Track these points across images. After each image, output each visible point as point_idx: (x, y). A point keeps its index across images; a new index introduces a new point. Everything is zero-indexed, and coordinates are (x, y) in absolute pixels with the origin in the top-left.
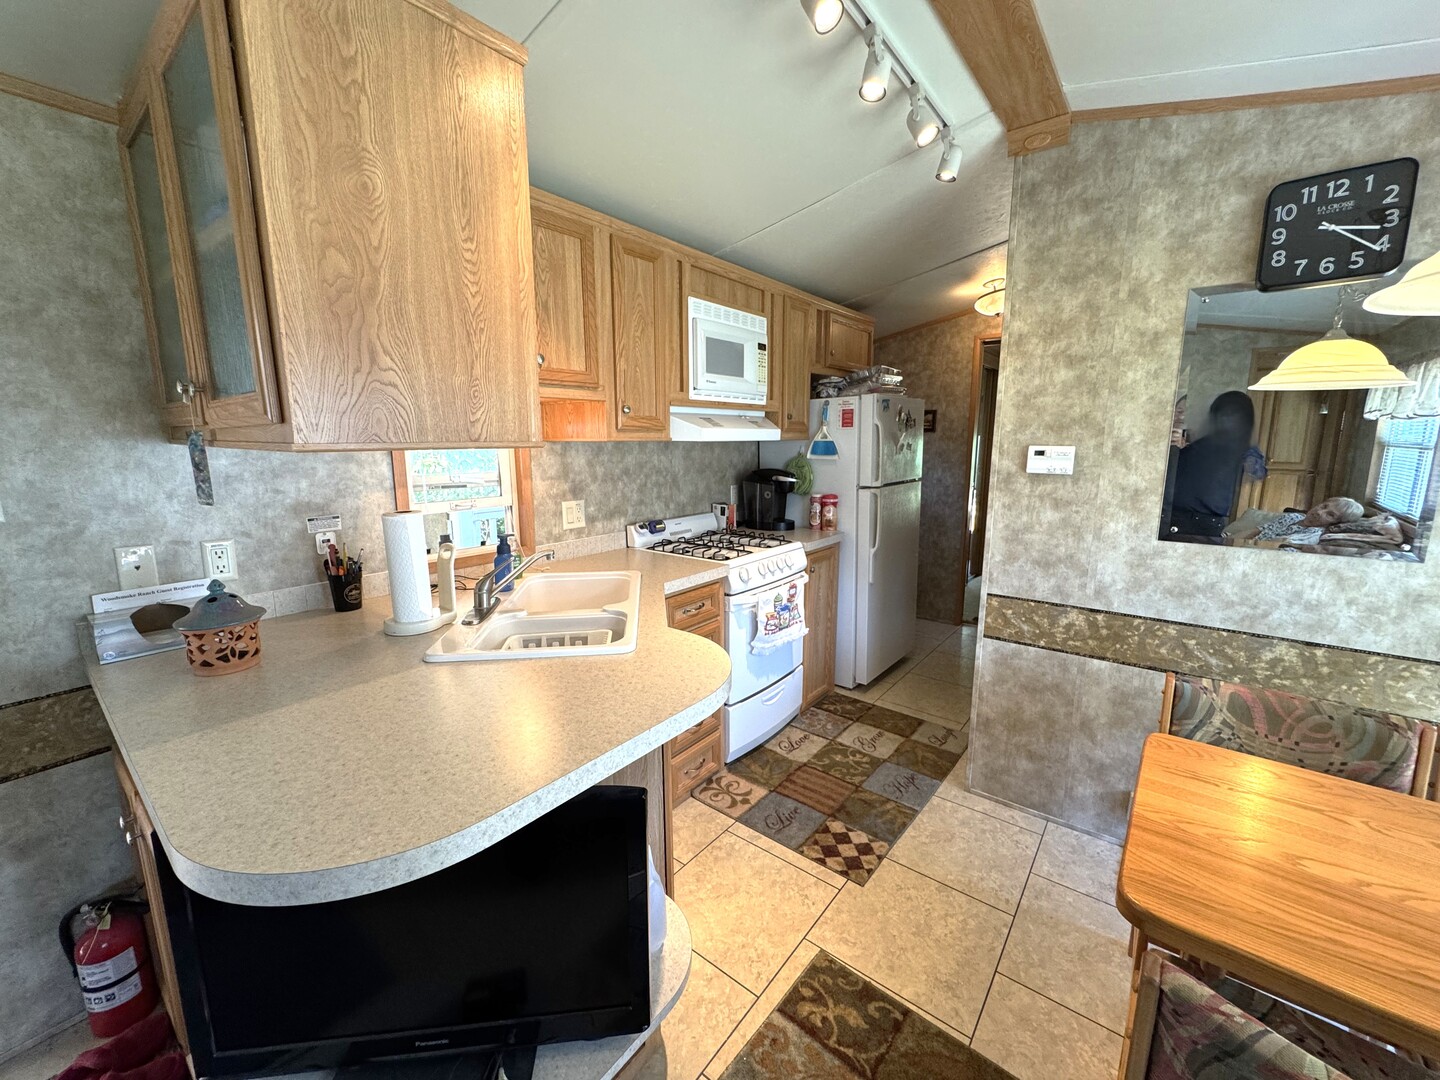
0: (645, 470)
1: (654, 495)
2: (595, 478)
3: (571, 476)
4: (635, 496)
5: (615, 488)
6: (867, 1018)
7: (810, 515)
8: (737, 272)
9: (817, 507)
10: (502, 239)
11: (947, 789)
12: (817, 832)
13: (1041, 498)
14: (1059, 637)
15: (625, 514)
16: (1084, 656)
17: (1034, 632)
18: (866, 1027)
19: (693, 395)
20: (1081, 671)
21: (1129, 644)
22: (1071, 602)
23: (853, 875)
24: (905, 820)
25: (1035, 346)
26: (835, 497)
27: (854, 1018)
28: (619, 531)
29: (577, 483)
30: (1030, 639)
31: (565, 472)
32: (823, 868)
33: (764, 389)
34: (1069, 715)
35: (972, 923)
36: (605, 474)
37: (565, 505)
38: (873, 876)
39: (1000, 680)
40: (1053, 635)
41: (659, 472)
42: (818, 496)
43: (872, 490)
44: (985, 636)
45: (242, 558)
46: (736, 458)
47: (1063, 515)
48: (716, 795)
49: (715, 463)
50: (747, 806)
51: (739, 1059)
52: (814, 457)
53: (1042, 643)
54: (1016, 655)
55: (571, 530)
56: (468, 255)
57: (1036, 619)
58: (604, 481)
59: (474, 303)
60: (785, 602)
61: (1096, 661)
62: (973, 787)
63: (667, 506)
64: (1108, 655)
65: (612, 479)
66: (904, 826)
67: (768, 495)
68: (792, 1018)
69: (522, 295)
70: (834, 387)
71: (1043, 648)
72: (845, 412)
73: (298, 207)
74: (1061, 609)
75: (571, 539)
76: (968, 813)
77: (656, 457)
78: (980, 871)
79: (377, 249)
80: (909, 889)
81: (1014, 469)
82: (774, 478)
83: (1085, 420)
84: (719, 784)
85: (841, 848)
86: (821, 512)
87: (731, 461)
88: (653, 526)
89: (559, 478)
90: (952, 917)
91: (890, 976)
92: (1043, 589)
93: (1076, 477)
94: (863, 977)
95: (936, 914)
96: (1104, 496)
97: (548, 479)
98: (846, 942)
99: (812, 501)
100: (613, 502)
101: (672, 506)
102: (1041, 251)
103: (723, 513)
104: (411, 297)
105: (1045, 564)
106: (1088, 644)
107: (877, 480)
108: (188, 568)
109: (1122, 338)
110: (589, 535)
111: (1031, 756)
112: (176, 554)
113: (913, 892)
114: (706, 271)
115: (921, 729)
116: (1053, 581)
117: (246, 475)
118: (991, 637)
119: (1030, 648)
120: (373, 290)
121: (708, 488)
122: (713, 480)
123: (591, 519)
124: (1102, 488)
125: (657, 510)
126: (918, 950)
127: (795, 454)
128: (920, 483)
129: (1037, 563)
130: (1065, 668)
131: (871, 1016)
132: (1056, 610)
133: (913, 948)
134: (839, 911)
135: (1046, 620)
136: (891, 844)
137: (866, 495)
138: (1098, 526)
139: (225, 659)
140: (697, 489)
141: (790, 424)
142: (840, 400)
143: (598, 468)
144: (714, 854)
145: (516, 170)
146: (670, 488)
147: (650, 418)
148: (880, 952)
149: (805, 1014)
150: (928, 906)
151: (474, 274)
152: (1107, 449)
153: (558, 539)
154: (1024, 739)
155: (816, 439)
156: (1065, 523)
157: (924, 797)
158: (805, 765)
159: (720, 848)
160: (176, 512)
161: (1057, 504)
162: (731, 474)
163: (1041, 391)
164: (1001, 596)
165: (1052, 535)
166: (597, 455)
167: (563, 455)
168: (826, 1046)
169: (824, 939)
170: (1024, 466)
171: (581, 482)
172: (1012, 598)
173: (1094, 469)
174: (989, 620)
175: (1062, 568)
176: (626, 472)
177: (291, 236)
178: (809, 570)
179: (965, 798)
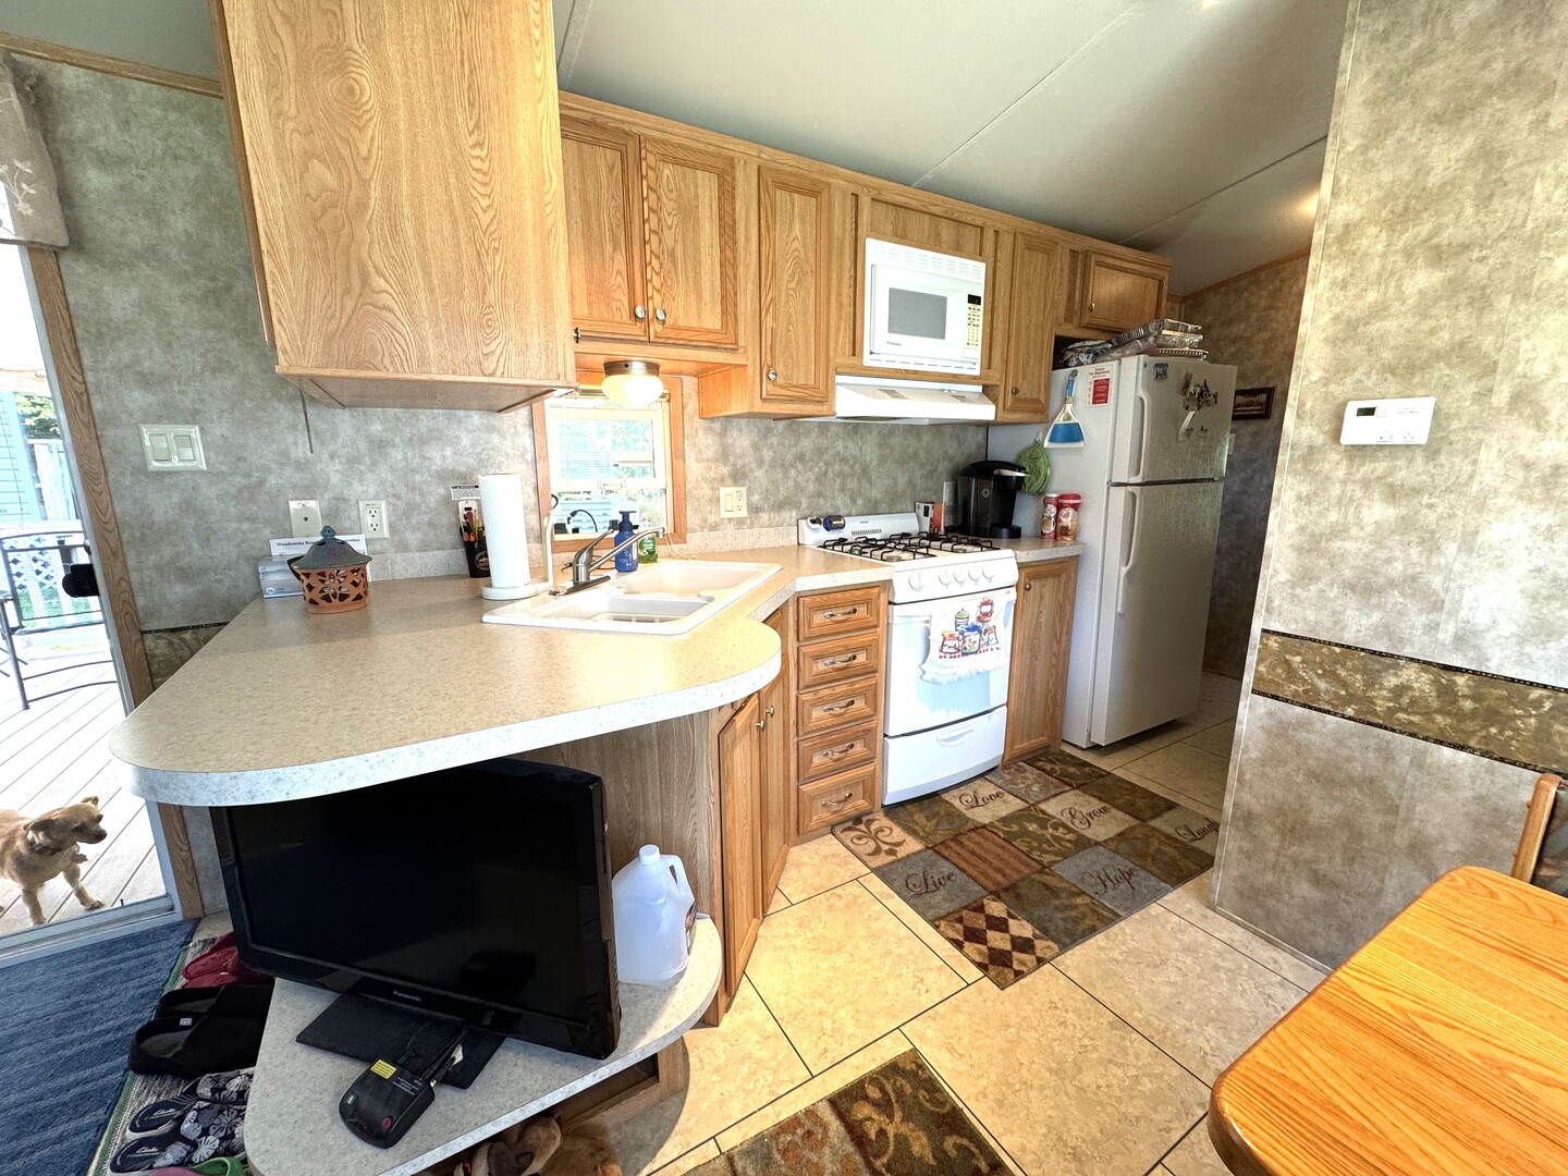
0: (825, 457)
1: (837, 486)
2: (761, 463)
3: (732, 459)
4: (811, 487)
5: (786, 475)
6: (938, 1151)
7: (1042, 521)
8: (940, 204)
9: (1052, 509)
10: (521, 143)
11: (1180, 899)
12: (966, 908)
13: (1366, 484)
14: (1381, 706)
15: (797, 506)
16: (1426, 739)
17: (1336, 693)
18: (932, 1162)
19: (868, 361)
20: (1418, 762)
21: (1516, 730)
22: (1408, 652)
23: (993, 971)
24: (1097, 923)
25: (1372, 240)
26: (1077, 497)
27: (920, 1145)
28: (790, 525)
29: (739, 466)
30: (1328, 703)
31: (724, 455)
32: (957, 952)
33: (976, 353)
34: (1389, 829)
35: (1147, 1085)
36: (774, 460)
37: (723, 491)
38: (1022, 981)
39: (1273, 758)
40: (1370, 701)
41: (844, 460)
42: (1054, 495)
43: (1130, 488)
44: (1254, 691)
45: (393, 519)
46: (952, 448)
47: (1404, 511)
48: (860, 838)
49: (922, 454)
50: (891, 858)
51: (759, 1138)
52: (1053, 445)
53: (1350, 711)
54: (1303, 725)
55: (730, 520)
56: (477, 164)
57: (1343, 673)
58: (772, 466)
59: (485, 219)
60: (973, 620)
61: (1447, 752)
62: (1221, 904)
63: (854, 501)
64: (1472, 743)
65: (783, 466)
66: (1093, 931)
67: (987, 493)
68: (842, 1116)
69: (548, 209)
70: (1088, 352)
71: (1350, 718)
72: (1097, 384)
73: (277, 115)
74: (1388, 661)
75: (730, 529)
76: (1201, 937)
77: (840, 442)
78: (1190, 1019)
79: (366, 159)
80: (1067, 1011)
81: (1320, 440)
82: (996, 472)
83: (1461, 352)
84: (868, 827)
85: (990, 934)
86: (1057, 516)
87: (946, 453)
88: (830, 522)
89: (717, 460)
90: (1117, 1064)
91: (993, 1111)
92: (1358, 627)
93: (1432, 450)
94: (956, 1100)
95: (1095, 1055)
96: (1488, 478)
97: (703, 461)
98: (951, 1050)
99: (1046, 502)
100: (782, 493)
101: (860, 501)
102: (1394, 79)
103: (926, 514)
104: (407, 211)
105: (1365, 588)
106: (1433, 721)
107: (1138, 473)
108: (347, 524)
109: (1548, 200)
110: (752, 526)
111: (1317, 880)
112: (337, 509)
113: (1071, 1017)
114: (895, 205)
115: (1168, 815)
116: (1376, 616)
117: (397, 440)
118: (1264, 695)
119: (1329, 717)
120: (362, 205)
121: (911, 483)
122: (919, 474)
123: (755, 510)
124: (1483, 465)
125: (840, 503)
126: (1047, 1092)
127: (1029, 442)
128: (1222, 485)
129: (1352, 587)
130: (1387, 754)
131: (945, 1152)
132: (1379, 662)
133: (1042, 1088)
134: (957, 1010)
135: (1358, 676)
136: (1064, 948)
137: (1121, 493)
138: (1470, 528)
139: (327, 599)
140: (896, 484)
141: (1017, 400)
142: (1093, 368)
143: (765, 452)
144: (832, 901)
145: (539, 58)
146: (859, 480)
147: (806, 387)
148: (993, 1076)
149: (860, 1116)
150: (1086, 1041)
151: (485, 185)
152: (1501, 397)
153: (714, 528)
154: (1308, 852)
155: (1056, 422)
156: (1406, 524)
157: (1137, 901)
158: (984, 826)
159: (840, 897)
160: (338, 471)
161: (1393, 494)
162: (944, 467)
163: (1379, 311)
164: (1284, 634)
165: (1380, 545)
166: (765, 436)
167: (723, 434)
168: (869, 1165)
169: (922, 1038)
170: (1336, 434)
171: (744, 466)
172: (1302, 638)
173: (1470, 434)
174: (1262, 669)
175: (1395, 597)
176: (801, 458)
177: (269, 149)
178: (1023, 587)
179: (1205, 917)
